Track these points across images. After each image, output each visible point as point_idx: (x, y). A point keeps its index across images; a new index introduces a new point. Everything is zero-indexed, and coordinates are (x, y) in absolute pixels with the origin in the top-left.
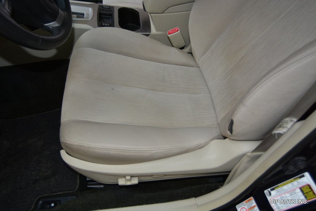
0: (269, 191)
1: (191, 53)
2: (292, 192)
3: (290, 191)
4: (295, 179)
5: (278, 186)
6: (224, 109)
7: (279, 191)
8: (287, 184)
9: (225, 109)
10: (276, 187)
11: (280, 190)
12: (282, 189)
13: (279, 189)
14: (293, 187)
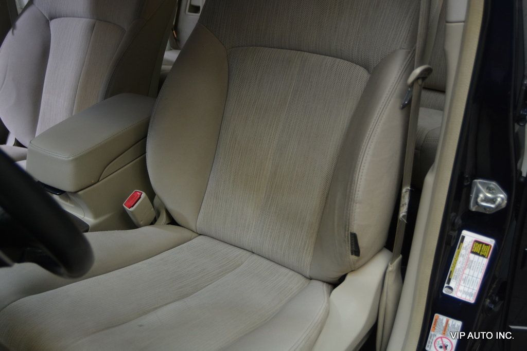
0: (446, 287)
1: (172, 222)
2: (468, 264)
3: (466, 265)
4: (459, 248)
5: (451, 271)
6: (305, 251)
7: (457, 276)
8: (457, 260)
9: (306, 248)
10: (450, 276)
11: (456, 274)
12: (457, 270)
13: (454, 274)
14: (465, 257)
